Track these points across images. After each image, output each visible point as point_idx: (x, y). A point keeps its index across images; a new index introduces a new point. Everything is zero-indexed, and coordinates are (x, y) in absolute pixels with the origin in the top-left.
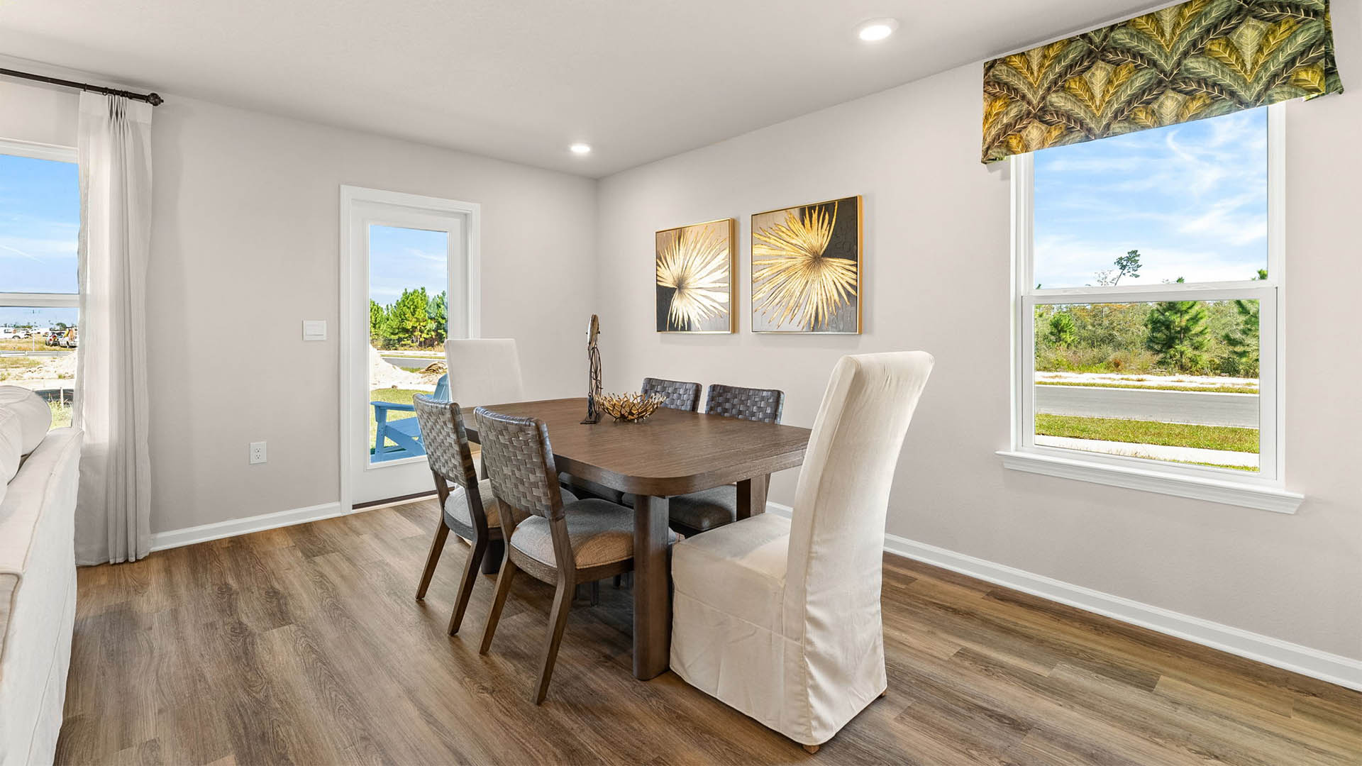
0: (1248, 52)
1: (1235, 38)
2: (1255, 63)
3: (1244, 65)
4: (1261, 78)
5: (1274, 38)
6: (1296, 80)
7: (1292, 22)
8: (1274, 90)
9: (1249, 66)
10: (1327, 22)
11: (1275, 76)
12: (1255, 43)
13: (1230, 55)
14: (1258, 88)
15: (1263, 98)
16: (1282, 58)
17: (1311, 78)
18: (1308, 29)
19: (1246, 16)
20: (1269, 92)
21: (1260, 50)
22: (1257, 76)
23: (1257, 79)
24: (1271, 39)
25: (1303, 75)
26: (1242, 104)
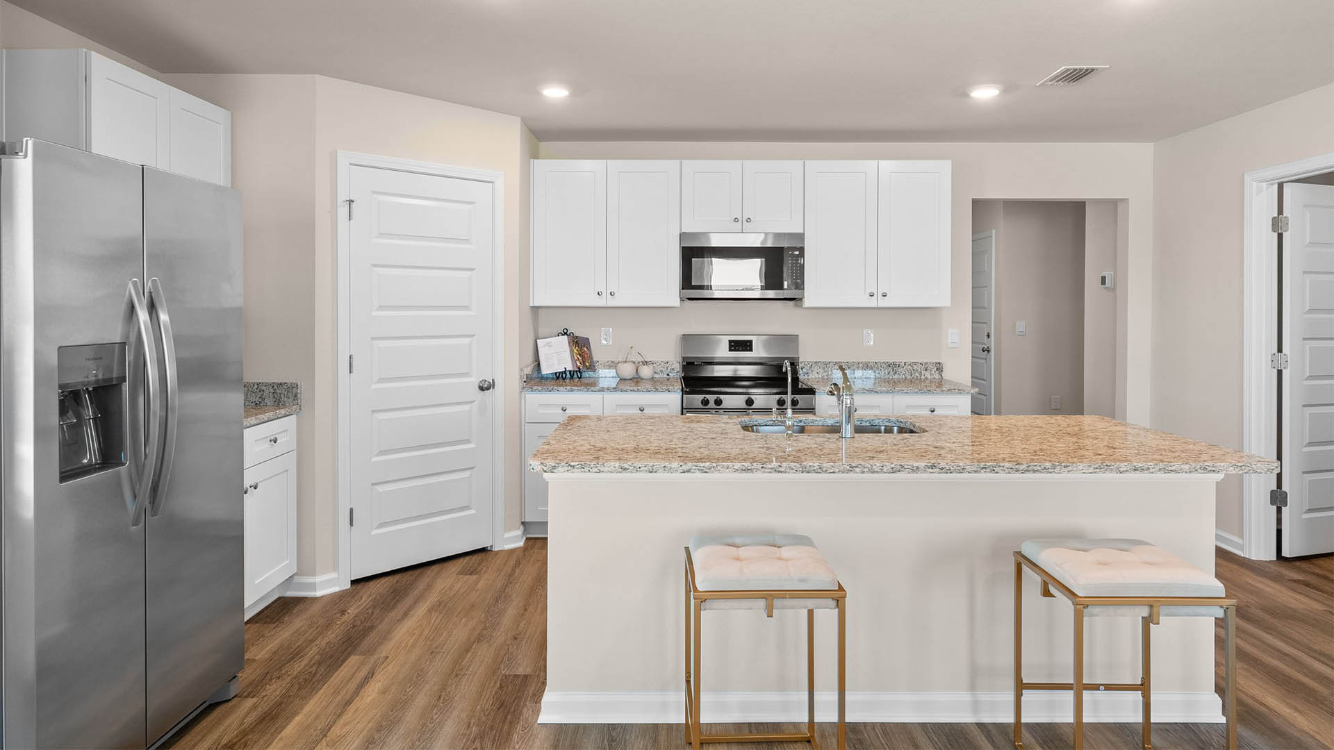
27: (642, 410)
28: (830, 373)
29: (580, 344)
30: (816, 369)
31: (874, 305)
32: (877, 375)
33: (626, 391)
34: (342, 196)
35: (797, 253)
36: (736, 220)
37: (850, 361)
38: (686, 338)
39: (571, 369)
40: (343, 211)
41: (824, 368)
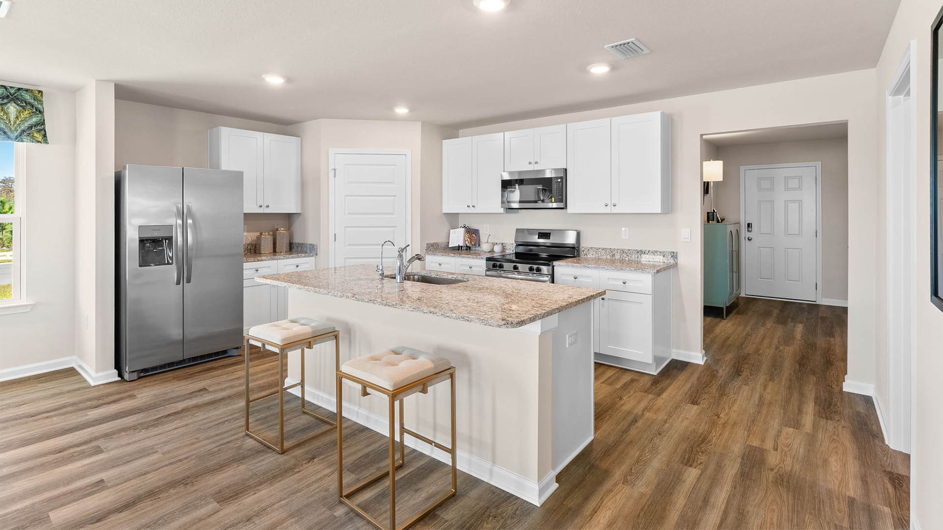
0: (12, 117)
1: (6, 108)
2: (15, 123)
3: (10, 122)
4: (18, 130)
5: (23, 115)
6: (33, 136)
7: (30, 111)
8: (24, 137)
9: (12, 123)
10: (43, 116)
11: (24, 131)
12: (15, 113)
13: (4, 115)
14: (16, 134)
15: (19, 138)
16: (26, 124)
17: (39, 137)
18: (37, 117)
19: (11, 101)
20: (21, 137)
21: (17, 118)
22: (16, 128)
23: (16, 130)
24: (22, 114)
25: (35, 135)
26: (9, 138)
27: (471, 268)
28: (600, 255)
29: (472, 233)
30: (591, 252)
31: (609, 212)
32: (630, 258)
33: (464, 257)
34: (331, 167)
35: (559, 180)
36: (530, 163)
37: (612, 248)
38: (518, 231)
39: (462, 245)
40: (331, 174)
41: (596, 252)
